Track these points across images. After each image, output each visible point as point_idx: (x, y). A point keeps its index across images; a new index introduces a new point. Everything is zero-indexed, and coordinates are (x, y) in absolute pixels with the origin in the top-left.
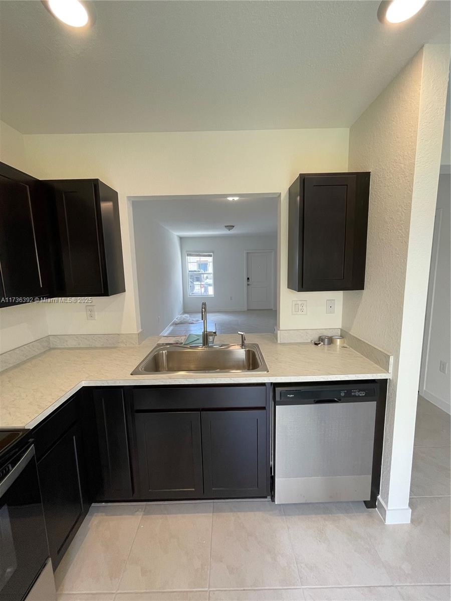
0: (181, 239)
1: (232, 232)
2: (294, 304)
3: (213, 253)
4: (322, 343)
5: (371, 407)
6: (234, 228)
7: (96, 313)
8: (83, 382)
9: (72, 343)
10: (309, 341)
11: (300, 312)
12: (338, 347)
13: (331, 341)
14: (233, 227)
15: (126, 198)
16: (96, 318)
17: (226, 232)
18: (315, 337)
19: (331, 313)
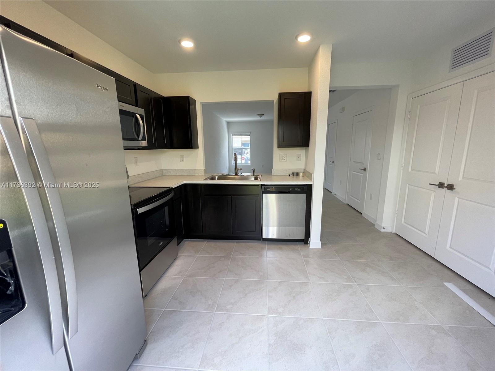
0: (228, 123)
1: (263, 118)
2: (280, 157)
3: (250, 133)
4: (293, 175)
5: (304, 196)
6: (264, 116)
7: (185, 159)
8: (184, 182)
9: (173, 173)
10: (288, 174)
11: (283, 160)
12: (301, 177)
13: (298, 174)
14: (264, 114)
15: (200, 103)
16: (185, 161)
17: (258, 118)
18: (291, 173)
19: (299, 161)
